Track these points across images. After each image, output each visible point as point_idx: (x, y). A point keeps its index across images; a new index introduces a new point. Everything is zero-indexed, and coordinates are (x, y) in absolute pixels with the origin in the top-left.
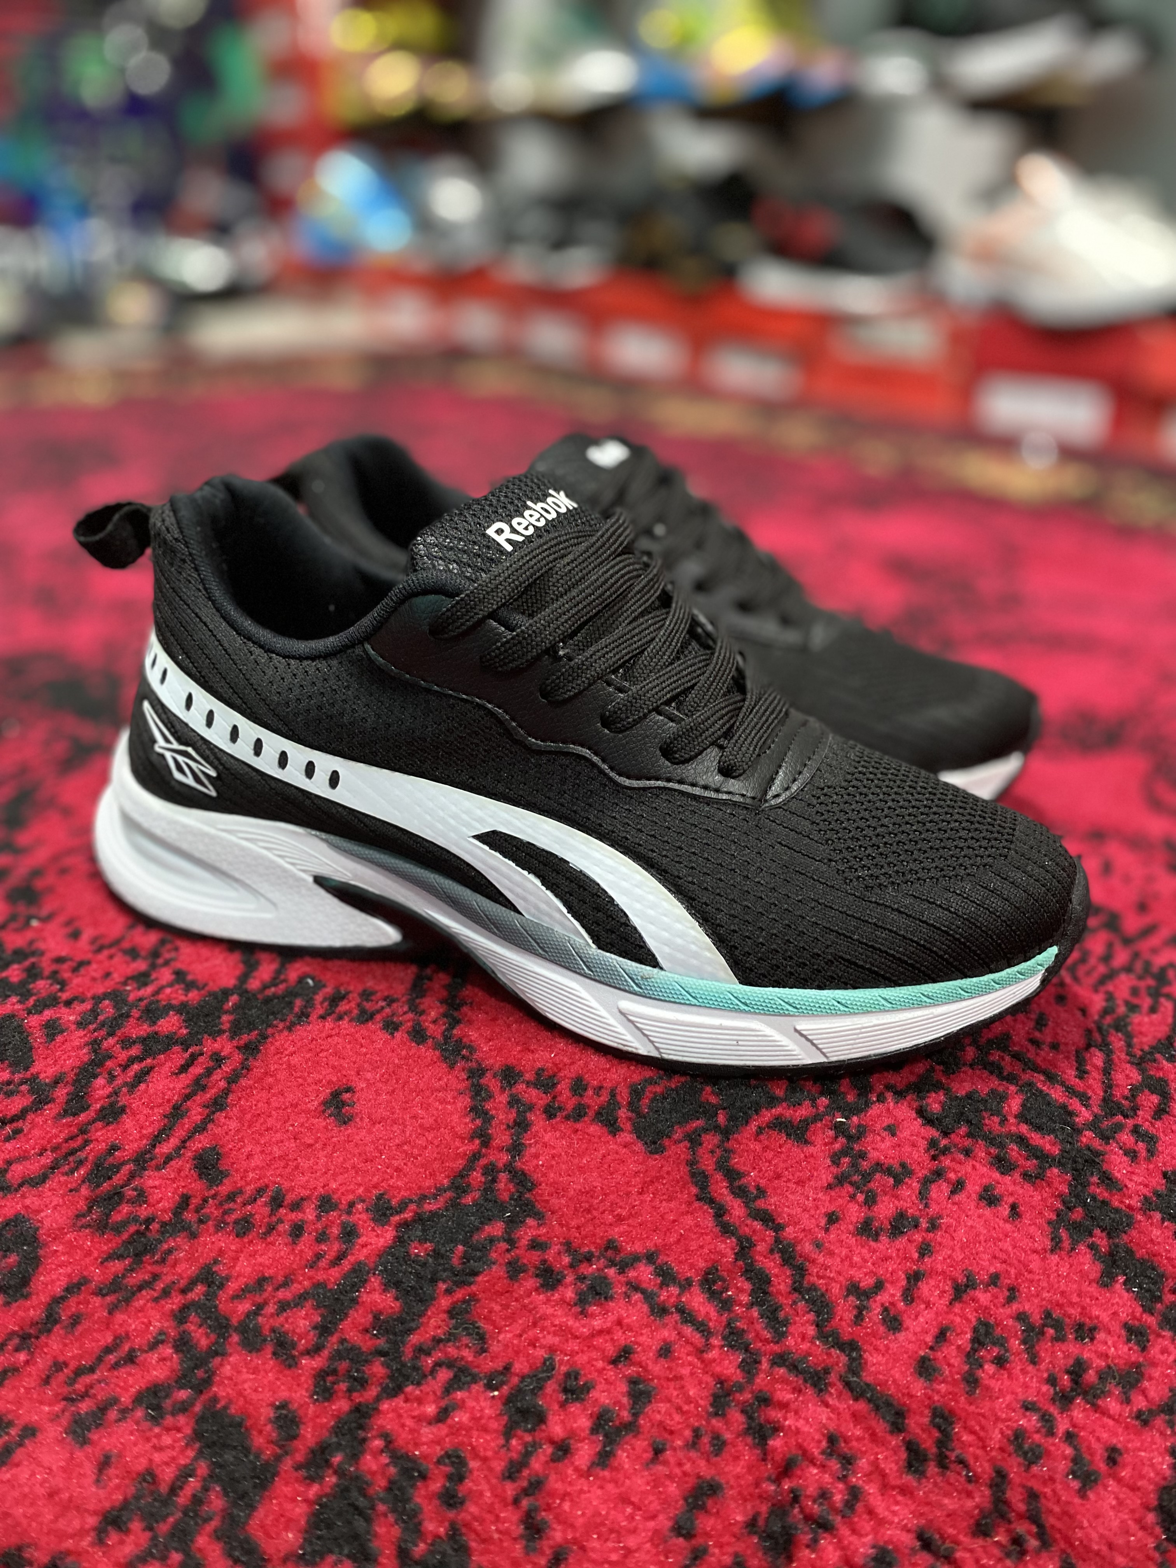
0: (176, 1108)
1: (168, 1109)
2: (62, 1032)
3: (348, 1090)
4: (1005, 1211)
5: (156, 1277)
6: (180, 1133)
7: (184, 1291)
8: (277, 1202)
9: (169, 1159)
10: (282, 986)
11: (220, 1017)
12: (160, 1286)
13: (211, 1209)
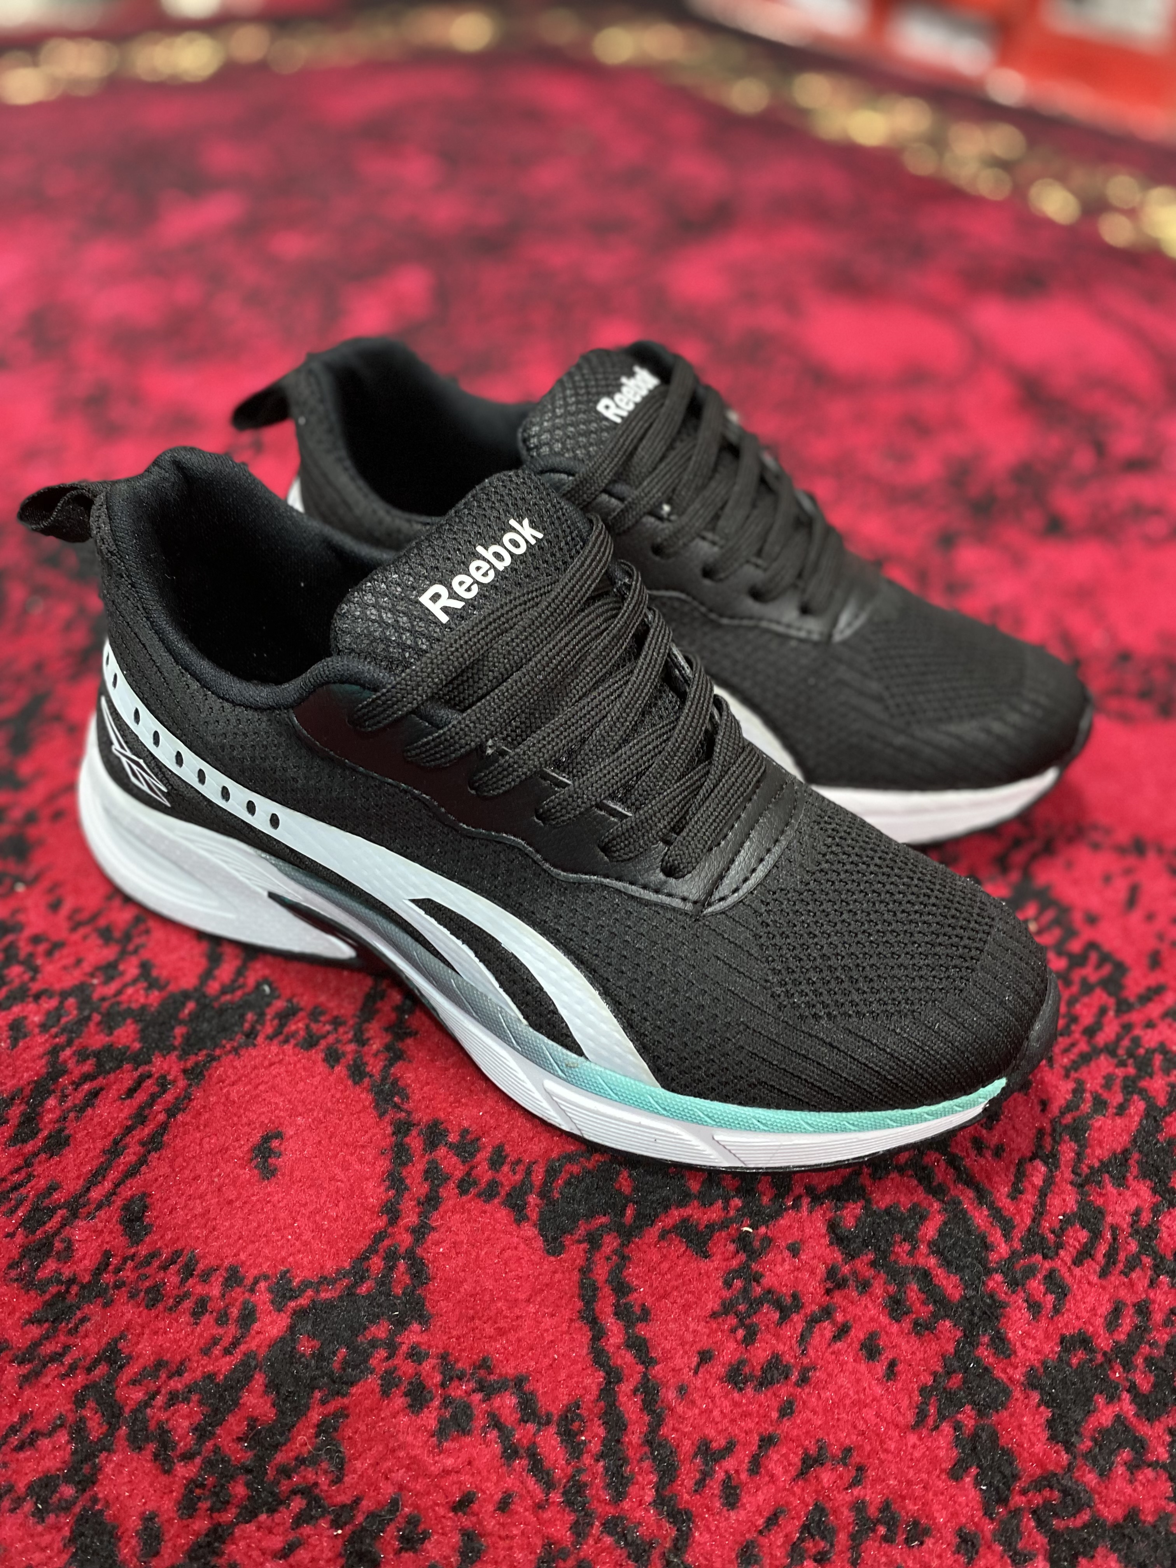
0: (116, 1143)
1: (108, 1142)
2: (25, 1036)
3: (279, 1135)
4: (881, 1368)
5: (67, 1348)
6: (113, 1175)
7: (89, 1370)
8: (188, 1271)
9: (99, 1207)
10: (239, 993)
11: (173, 1028)
12: (67, 1360)
13: (127, 1274)
